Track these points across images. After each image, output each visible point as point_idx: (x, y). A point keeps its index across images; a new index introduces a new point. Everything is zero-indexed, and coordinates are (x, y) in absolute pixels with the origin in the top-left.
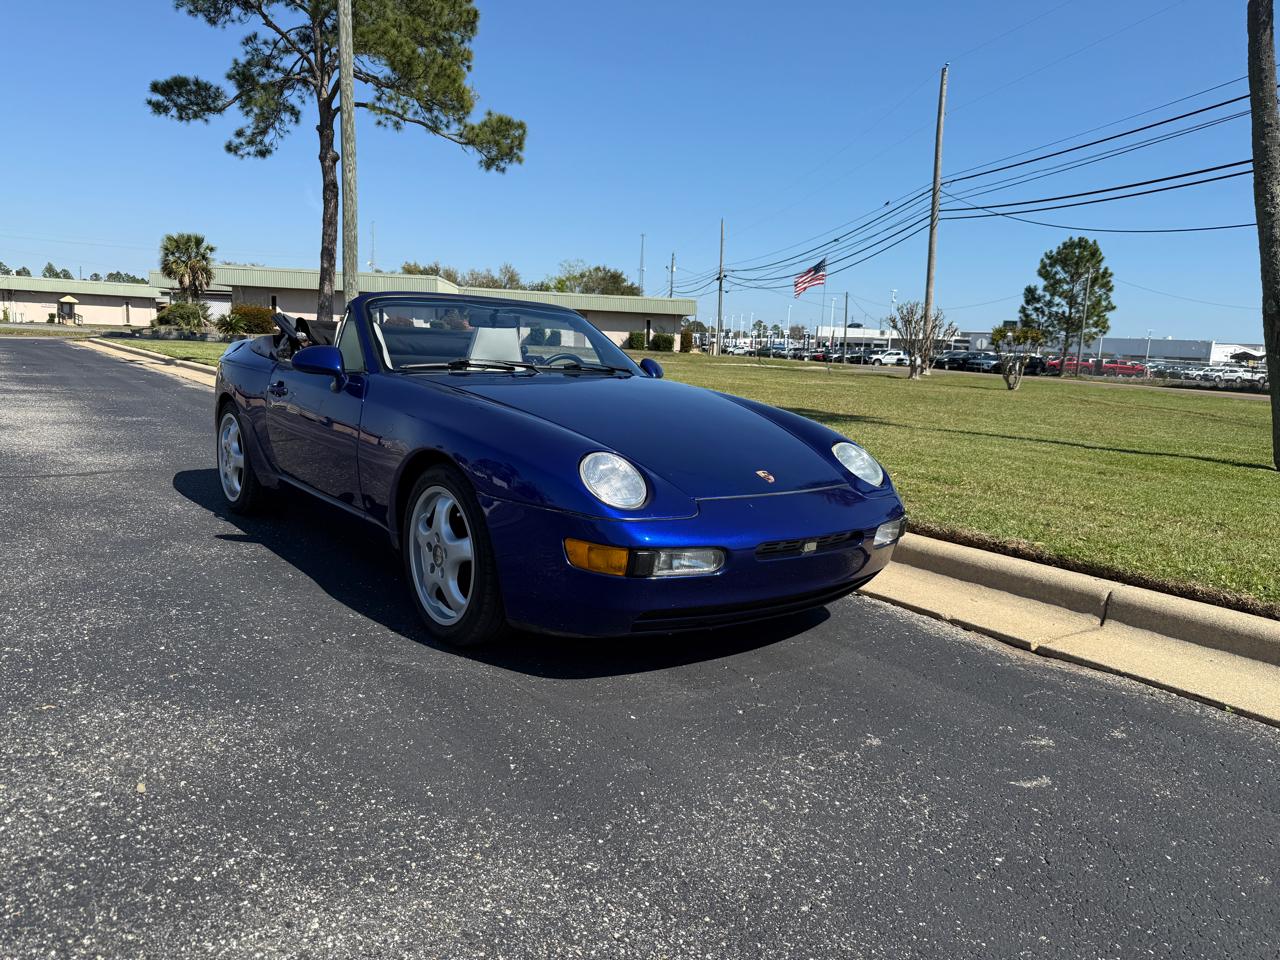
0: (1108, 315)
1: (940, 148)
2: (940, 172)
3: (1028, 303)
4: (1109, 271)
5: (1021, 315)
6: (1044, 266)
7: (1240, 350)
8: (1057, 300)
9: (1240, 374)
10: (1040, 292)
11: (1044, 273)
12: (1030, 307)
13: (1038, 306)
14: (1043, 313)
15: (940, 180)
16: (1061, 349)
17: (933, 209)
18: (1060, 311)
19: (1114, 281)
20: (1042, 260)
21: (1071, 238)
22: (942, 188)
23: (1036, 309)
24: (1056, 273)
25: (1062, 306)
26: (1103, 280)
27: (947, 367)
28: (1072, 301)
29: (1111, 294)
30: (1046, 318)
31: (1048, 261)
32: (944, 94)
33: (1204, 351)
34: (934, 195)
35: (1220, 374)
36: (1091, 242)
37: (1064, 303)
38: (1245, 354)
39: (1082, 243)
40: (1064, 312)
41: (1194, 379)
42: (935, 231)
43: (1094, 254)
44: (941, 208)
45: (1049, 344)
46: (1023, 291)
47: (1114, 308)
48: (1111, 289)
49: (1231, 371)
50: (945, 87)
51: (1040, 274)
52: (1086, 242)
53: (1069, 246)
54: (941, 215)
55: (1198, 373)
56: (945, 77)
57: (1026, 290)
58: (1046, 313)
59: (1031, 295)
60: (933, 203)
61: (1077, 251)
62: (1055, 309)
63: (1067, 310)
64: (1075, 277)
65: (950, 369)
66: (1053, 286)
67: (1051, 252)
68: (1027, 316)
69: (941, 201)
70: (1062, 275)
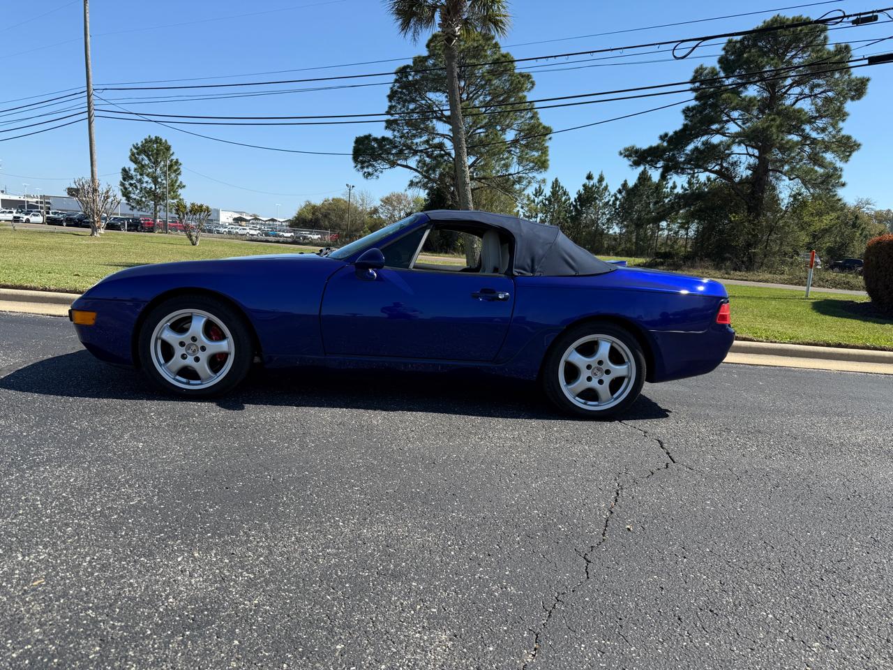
0: (180, 191)
1: (90, 62)
2: (91, 80)
3: (124, 179)
4: (180, 161)
5: (122, 188)
6: (133, 154)
7: (237, 216)
8: (146, 179)
9: (248, 231)
10: (132, 172)
11: (134, 159)
12: (126, 183)
13: (132, 182)
14: (136, 187)
15: (92, 87)
16: (152, 213)
17: (89, 107)
18: (149, 187)
19: (182, 168)
20: (131, 150)
21: (150, 137)
22: (94, 93)
23: (131, 185)
24: (143, 159)
25: (148, 183)
26: (174, 167)
27: (65, 224)
28: (155, 181)
29: (179, 177)
30: (138, 191)
31: (135, 151)
32: (88, 20)
33: (216, 215)
34: (89, 96)
35: (237, 230)
36: (163, 141)
37: (150, 181)
38: (241, 217)
39: (158, 140)
40: (151, 188)
41: (223, 234)
42: (93, 125)
43: (168, 149)
44: (96, 107)
45: (144, 209)
46: (121, 171)
47: (184, 186)
48: (179, 174)
49: (243, 229)
50: (88, 15)
51: (131, 160)
52: (161, 140)
53: (148, 141)
54: (96, 113)
55: (224, 230)
56: (87, 8)
57: (123, 170)
58: (139, 188)
59: (126, 174)
60: (89, 103)
61: (155, 146)
62: (145, 185)
63: (153, 186)
64: (156, 163)
65: (67, 225)
66: (141, 168)
67: (137, 145)
68: (126, 189)
69: (95, 102)
70: (146, 161)
